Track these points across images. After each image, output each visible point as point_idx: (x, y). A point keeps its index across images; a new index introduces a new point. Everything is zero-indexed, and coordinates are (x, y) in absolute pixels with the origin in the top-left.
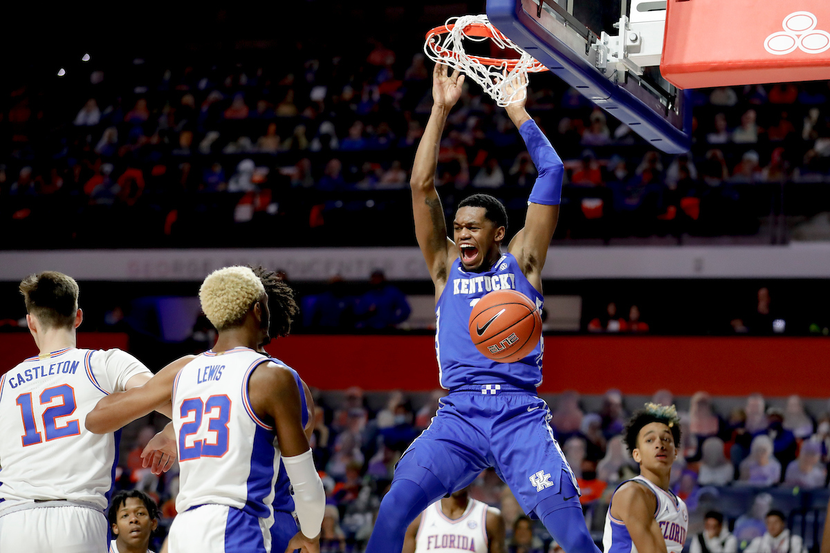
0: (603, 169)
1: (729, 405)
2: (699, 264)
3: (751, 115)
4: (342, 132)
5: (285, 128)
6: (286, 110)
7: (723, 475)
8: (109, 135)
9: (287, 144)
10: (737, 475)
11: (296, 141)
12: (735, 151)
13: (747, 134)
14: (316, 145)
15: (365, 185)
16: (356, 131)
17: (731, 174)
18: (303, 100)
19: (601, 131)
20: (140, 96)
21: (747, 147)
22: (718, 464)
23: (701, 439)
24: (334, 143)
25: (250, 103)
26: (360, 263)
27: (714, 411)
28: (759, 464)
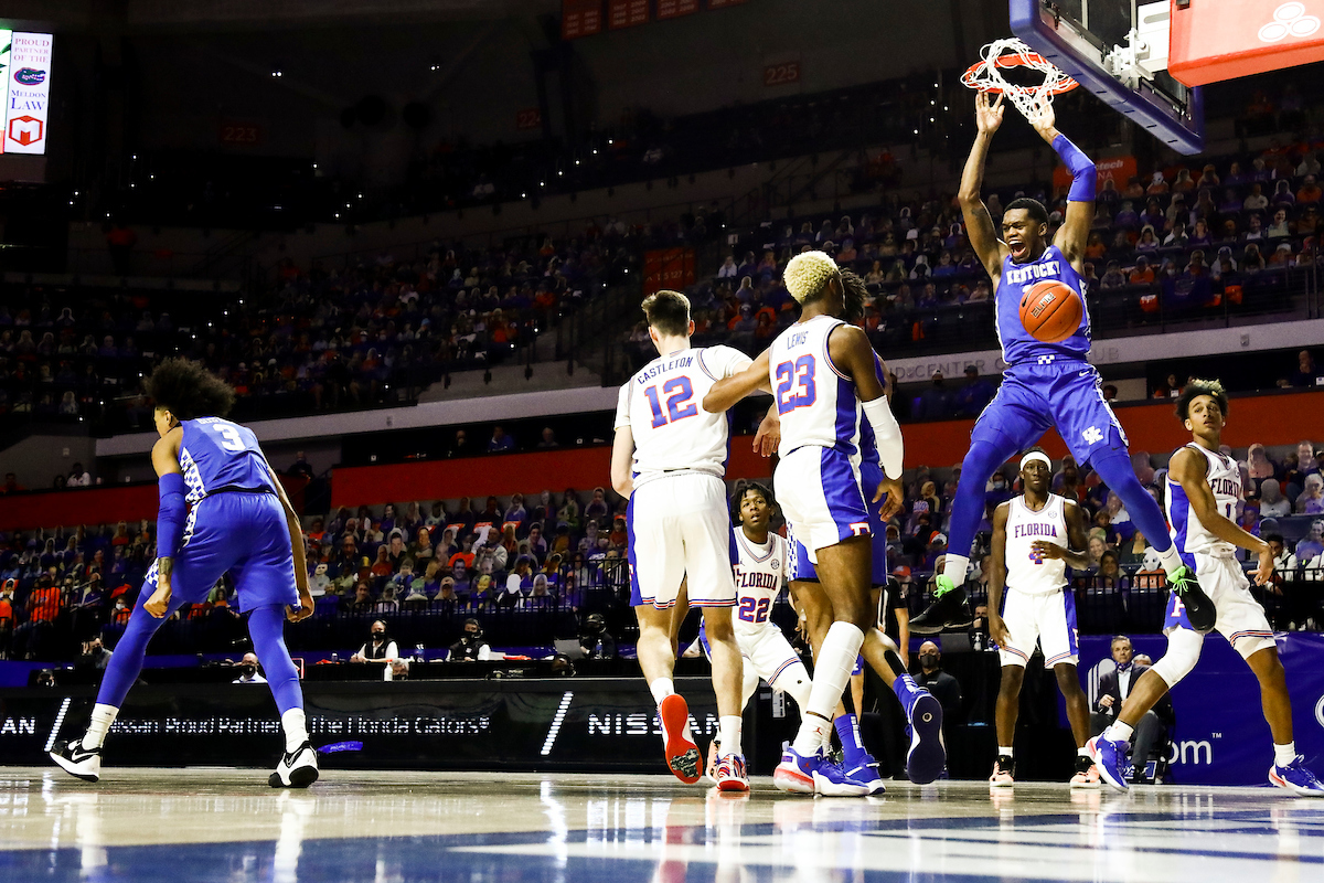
0: (1155, 270)
1: (1282, 452)
2: (1245, 340)
3: (1283, 213)
4: (934, 261)
5: (887, 264)
6: (887, 250)
7: (1281, 509)
8: (746, 281)
9: (890, 276)
10: (1293, 508)
11: (897, 273)
12: (1270, 245)
13: (1280, 230)
14: (913, 275)
15: (956, 303)
16: (945, 261)
17: (1267, 263)
18: (900, 239)
19: (1152, 241)
20: (768, 250)
21: (1279, 240)
22: (1275, 501)
23: (1259, 481)
24: (928, 272)
25: (858, 248)
26: (956, 364)
27: (1269, 458)
28: (1313, 498)
